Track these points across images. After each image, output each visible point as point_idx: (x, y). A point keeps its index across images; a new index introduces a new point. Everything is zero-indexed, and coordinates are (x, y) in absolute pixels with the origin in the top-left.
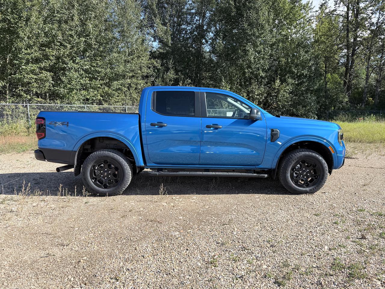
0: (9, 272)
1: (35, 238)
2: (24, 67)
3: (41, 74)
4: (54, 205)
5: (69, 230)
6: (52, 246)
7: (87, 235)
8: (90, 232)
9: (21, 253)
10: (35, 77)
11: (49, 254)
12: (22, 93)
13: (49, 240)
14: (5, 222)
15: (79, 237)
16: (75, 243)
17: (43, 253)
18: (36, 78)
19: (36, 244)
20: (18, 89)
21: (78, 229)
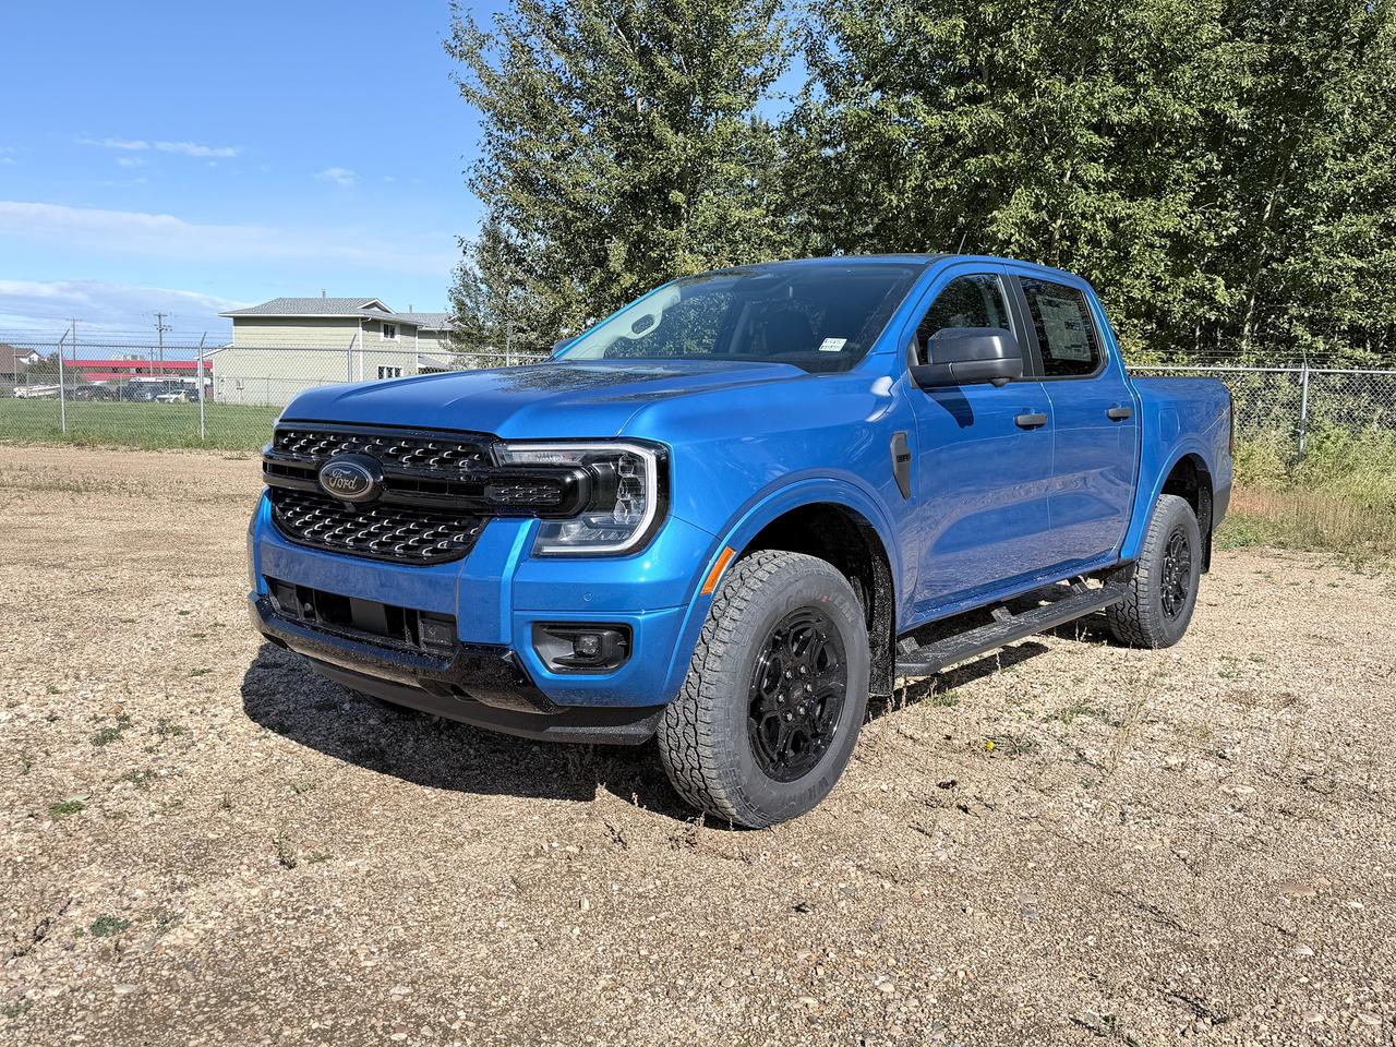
0: (925, 1021)
1: (1101, 915)
2: (1321, 229)
3: (1384, 252)
4: (1251, 790)
5: (1267, 940)
6: (1149, 988)
7: (1345, 1014)
8: (1370, 1005)
9: (1015, 956)
10: (1360, 264)
11: (1116, 1023)
12: (1299, 330)
13: (1150, 950)
14: (1035, 796)
15: (1299, 1003)
16: (1263, 1027)
17: (1093, 1008)
18: (1359, 270)
19: (1091, 944)
20: (1286, 317)
21: (1311, 953)
